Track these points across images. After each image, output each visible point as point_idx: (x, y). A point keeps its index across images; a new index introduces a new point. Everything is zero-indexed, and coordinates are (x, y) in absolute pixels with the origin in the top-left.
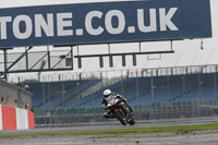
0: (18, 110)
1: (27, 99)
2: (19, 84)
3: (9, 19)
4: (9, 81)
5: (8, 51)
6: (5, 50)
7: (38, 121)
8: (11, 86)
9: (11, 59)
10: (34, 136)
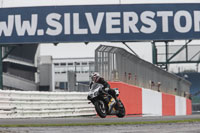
0: (177, 97)
1: (185, 88)
2: (179, 74)
3: (170, 13)
4: (170, 71)
5: (170, 43)
6: (166, 42)
7: (195, 108)
8: (172, 75)
9: (172, 51)
10: (191, 122)
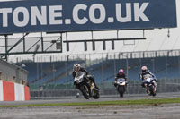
0: (16, 85)
1: (23, 76)
2: (17, 64)
3: (10, 10)
4: (9, 61)
5: (9, 37)
6: (6, 35)
7: (33, 94)
8: (11, 65)
9: (11, 43)
10: (30, 107)
